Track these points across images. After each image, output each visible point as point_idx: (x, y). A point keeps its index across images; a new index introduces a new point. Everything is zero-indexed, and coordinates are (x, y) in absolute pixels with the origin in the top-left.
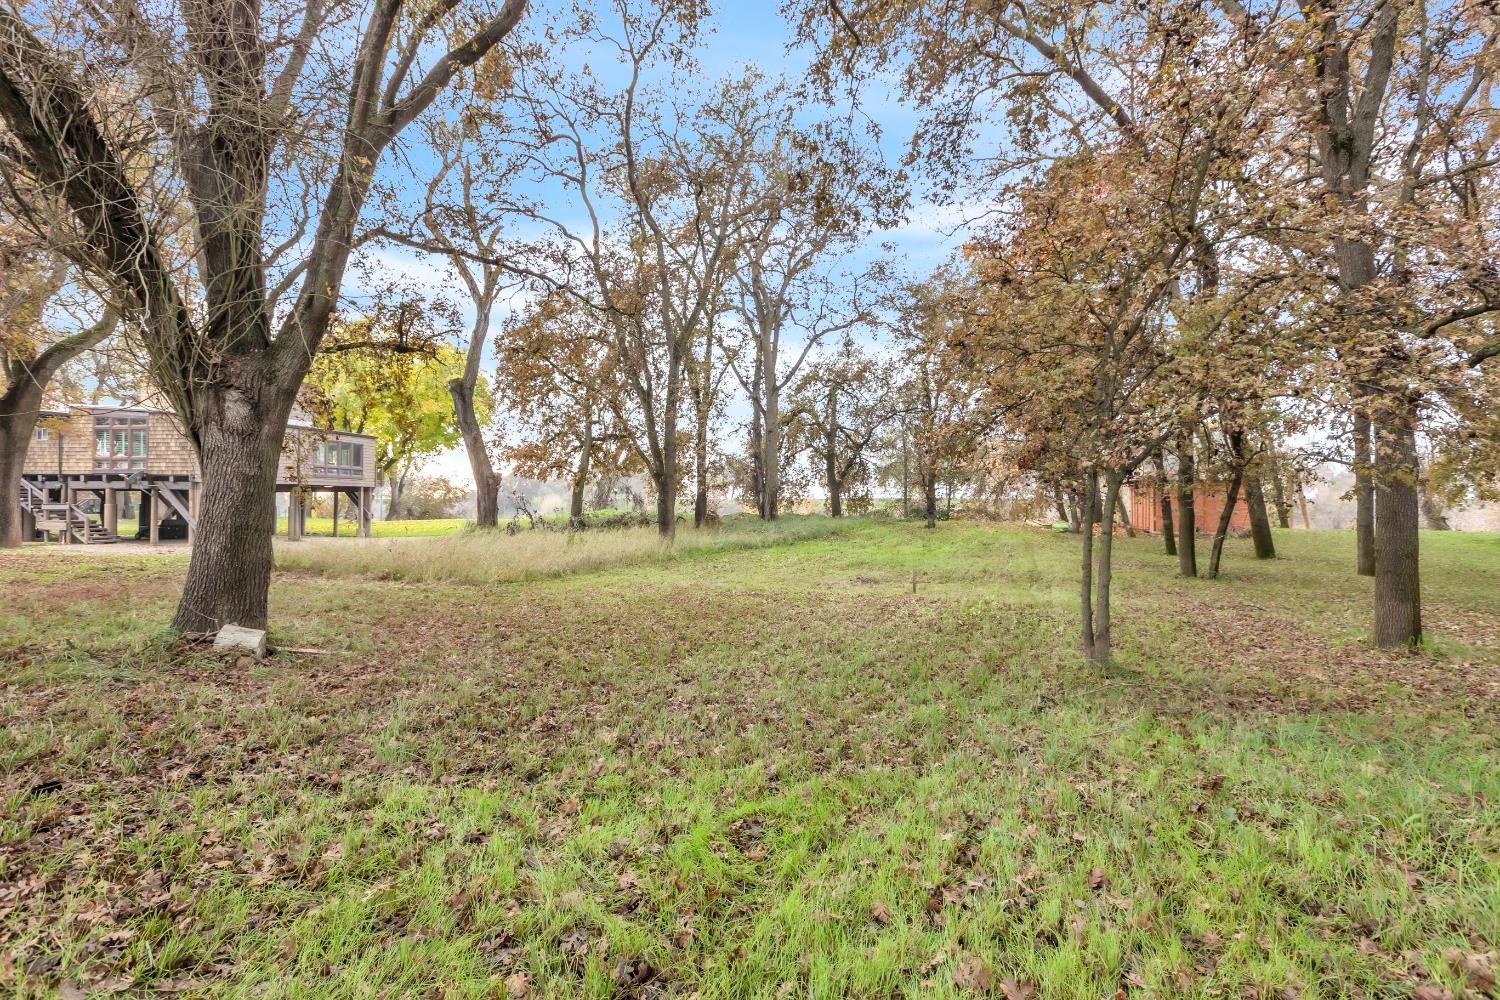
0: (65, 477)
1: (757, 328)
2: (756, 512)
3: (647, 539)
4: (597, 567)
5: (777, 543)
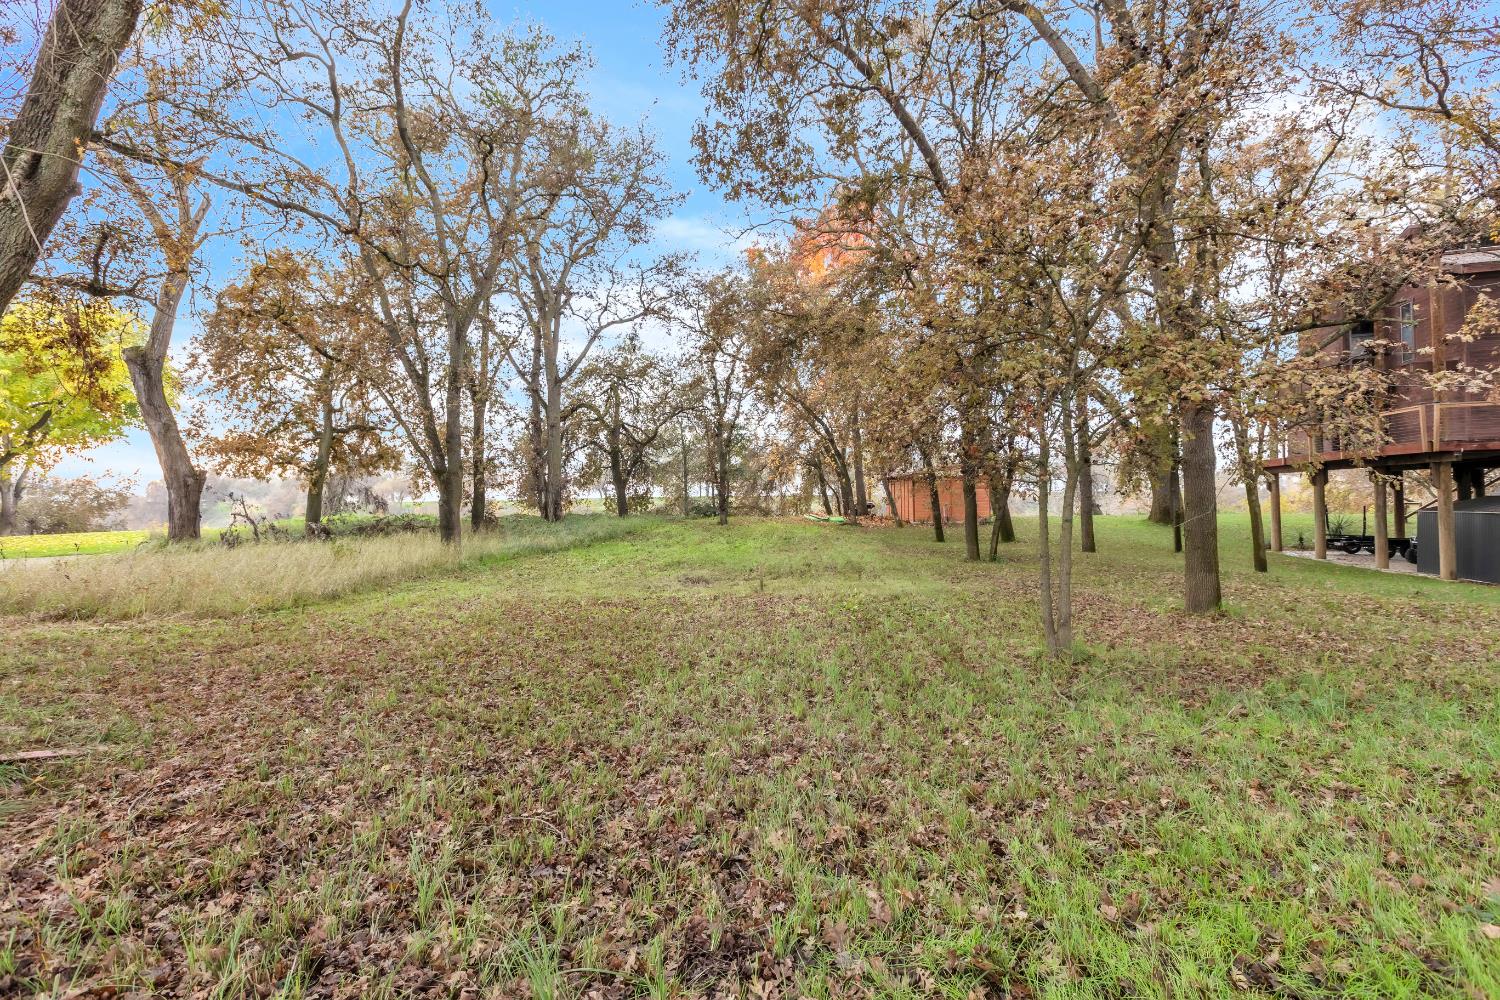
1: (535, 316)
2: (537, 513)
3: (427, 548)
4: (379, 583)
5: (574, 545)
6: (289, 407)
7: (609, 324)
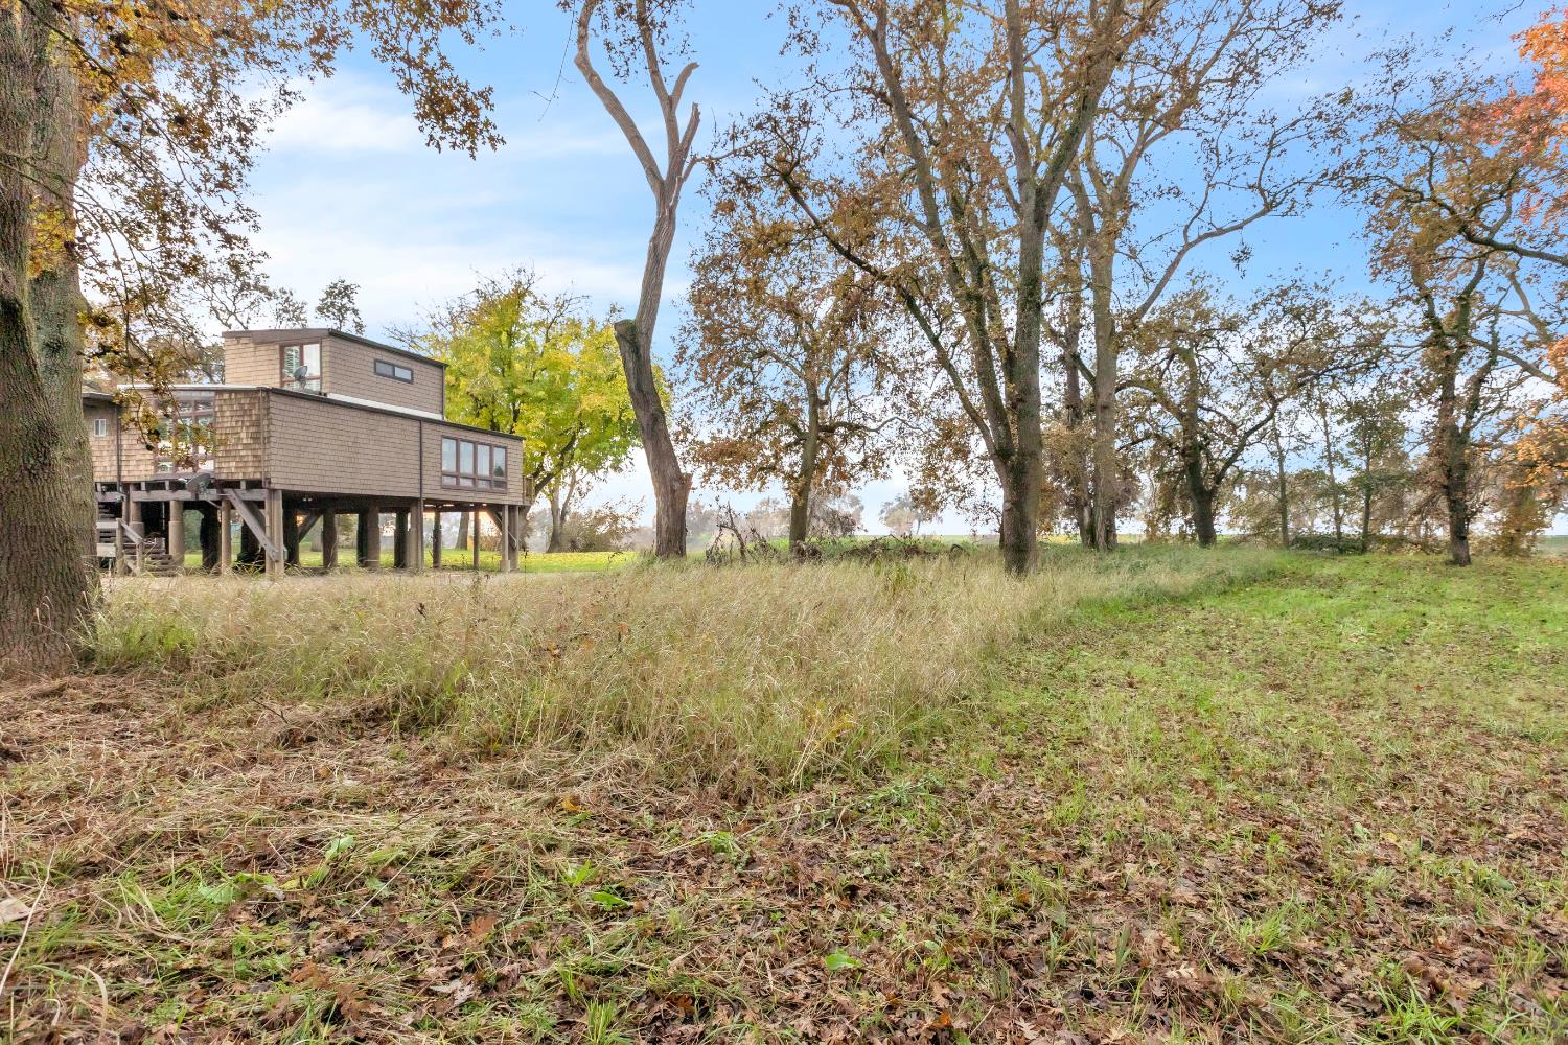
0: (126, 486)
6: (768, 408)
7: (1201, 239)
